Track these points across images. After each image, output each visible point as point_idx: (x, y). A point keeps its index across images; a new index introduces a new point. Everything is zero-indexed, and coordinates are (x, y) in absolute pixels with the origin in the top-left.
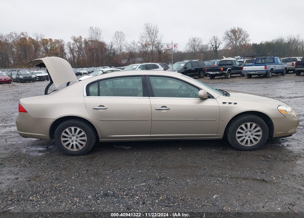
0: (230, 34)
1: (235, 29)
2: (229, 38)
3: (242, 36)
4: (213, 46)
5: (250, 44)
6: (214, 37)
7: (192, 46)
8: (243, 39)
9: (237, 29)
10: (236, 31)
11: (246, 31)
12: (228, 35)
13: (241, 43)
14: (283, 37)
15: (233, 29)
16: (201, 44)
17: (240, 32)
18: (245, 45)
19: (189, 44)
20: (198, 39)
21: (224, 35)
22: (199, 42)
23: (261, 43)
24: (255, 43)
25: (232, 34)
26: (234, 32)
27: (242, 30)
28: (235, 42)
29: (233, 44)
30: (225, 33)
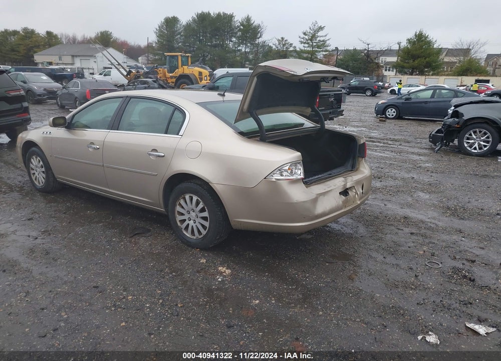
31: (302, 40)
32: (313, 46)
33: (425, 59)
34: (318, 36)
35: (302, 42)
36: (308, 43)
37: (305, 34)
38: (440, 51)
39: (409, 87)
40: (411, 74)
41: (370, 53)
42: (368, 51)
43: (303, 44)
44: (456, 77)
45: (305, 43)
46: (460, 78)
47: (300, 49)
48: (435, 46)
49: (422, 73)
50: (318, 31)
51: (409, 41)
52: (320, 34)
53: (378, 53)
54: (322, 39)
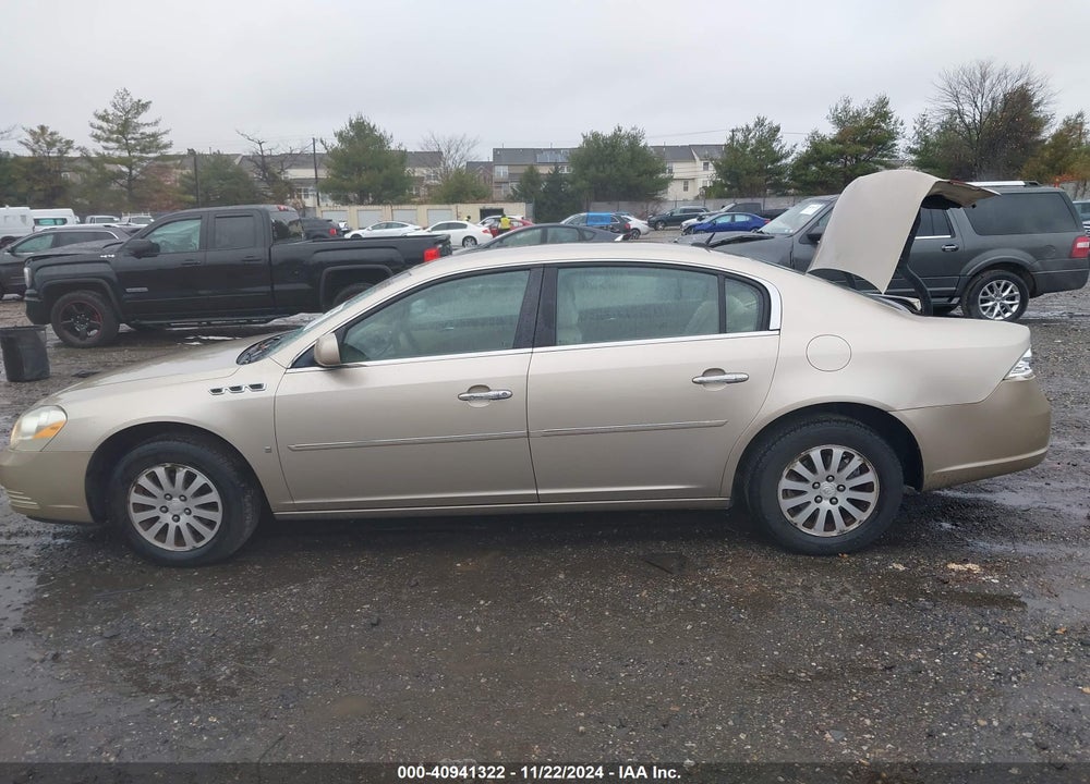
31: (99, 132)
32: (129, 148)
33: (380, 171)
34: (138, 125)
35: (98, 138)
36: (117, 141)
37: (104, 118)
38: (403, 156)
39: (387, 227)
40: (361, 202)
41: (267, 160)
42: (263, 157)
43: (102, 143)
44: (446, 206)
45: (107, 140)
46: (453, 207)
47: (98, 154)
48: (393, 146)
49: (378, 201)
50: (138, 113)
51: (340, 136)
52: (142, 119)
53: (282, 162)
54: (148, 130)
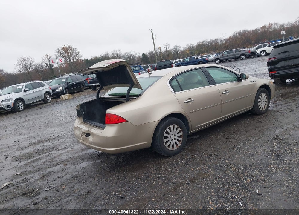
0: (62, 51)
1: (66, 47)
2: (61, 56)
3: (73, 53)
4: (47, 64)
5: (82, 60)
6: (47, 55)
7: (23, 67)
8: (76, 56)
9: (67, 47)
10: (67, 49)
11: (77, 49)
12: (60, 53)
13: (74, 60)
14: (108, 53)
15: (63, 46)
16: (34, 64)
17: (71, 49)
18: (78, 61)
19: (20, 65)
20: (29, 58)
21: (56, 53)
22: (31, 62)
23: (91, 59)
24: (86, 59)
25: (64, 52)
26: (65, 49)
27: (72, 47)
28: (68, 59)
29: (67, 61)
30: (57, 51)
